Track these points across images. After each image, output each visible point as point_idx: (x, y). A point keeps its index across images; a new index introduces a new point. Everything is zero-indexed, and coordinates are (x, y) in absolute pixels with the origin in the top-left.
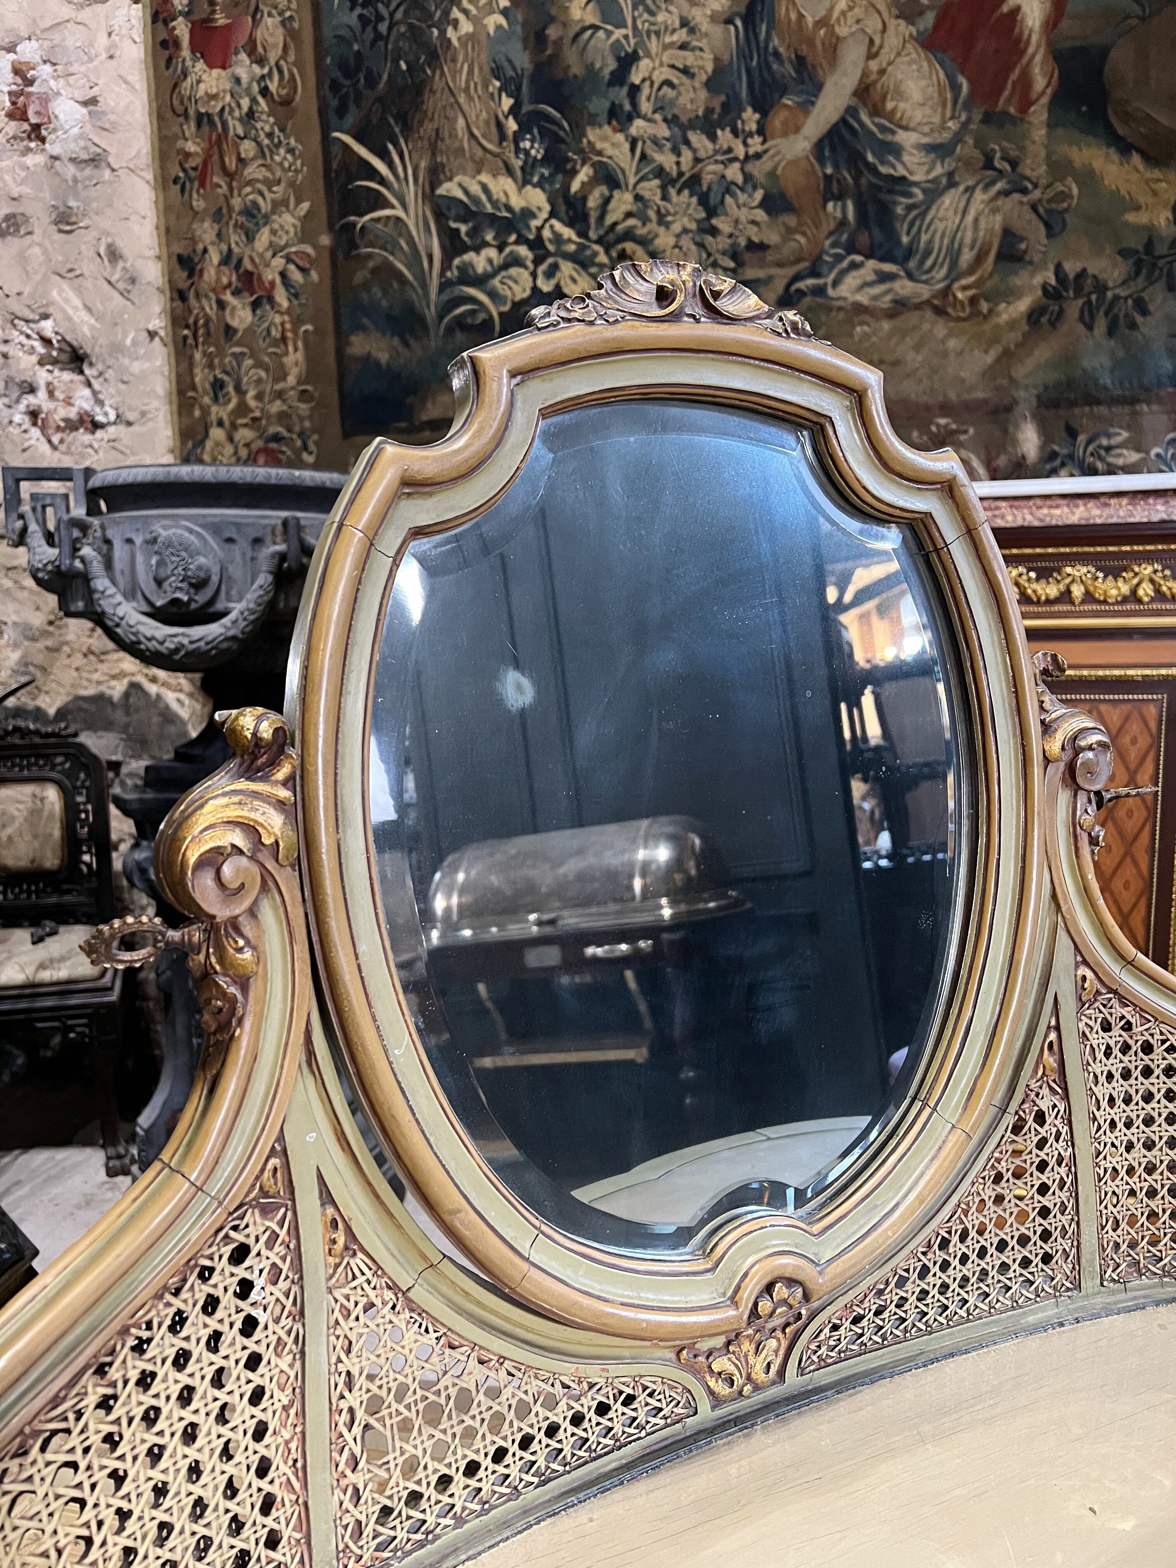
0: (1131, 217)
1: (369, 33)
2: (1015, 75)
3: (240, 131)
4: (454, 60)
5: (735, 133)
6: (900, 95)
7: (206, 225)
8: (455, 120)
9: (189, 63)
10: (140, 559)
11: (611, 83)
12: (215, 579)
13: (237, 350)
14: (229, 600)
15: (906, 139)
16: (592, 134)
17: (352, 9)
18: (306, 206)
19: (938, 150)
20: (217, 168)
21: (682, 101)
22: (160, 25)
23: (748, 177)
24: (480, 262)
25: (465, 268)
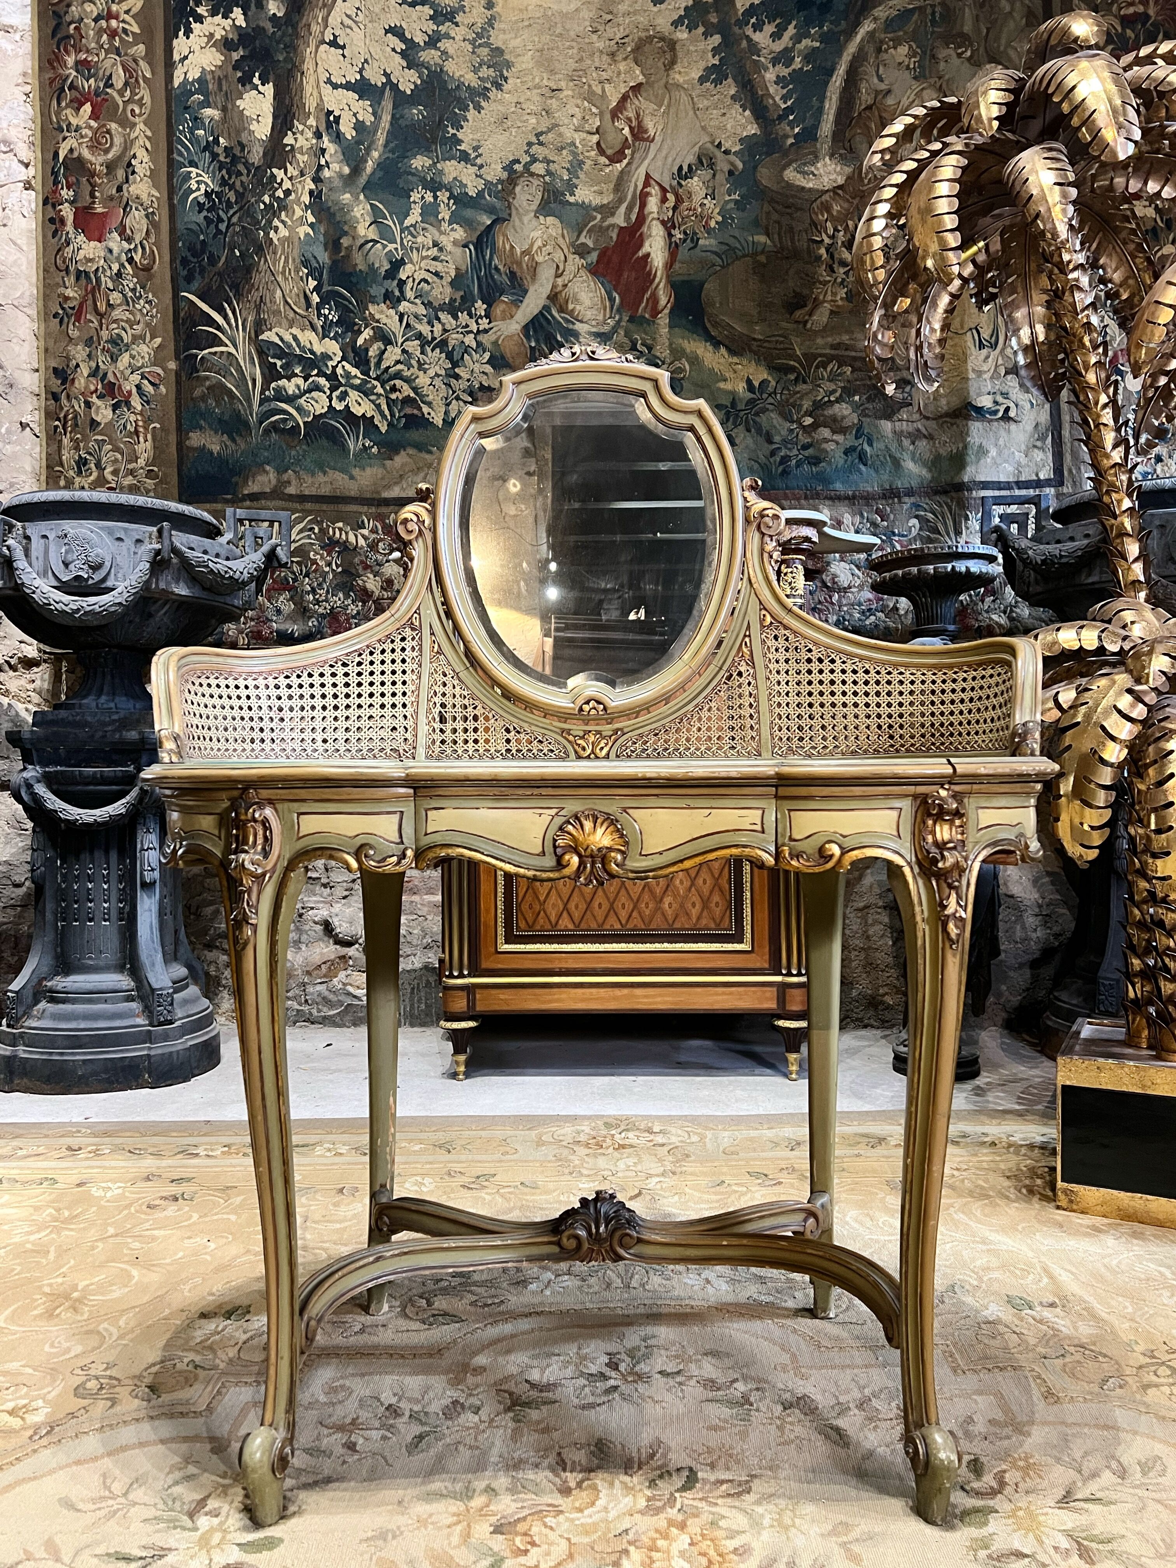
0: (722, 385)
1: (212, 229)
2: (648, 295)
3: (110, 285)
4: (275, 253)
5: (470, 316)
6: (577, 300)
7: (80, 348)
8: (274, 291)
9: (71, 235)
10: (52, 548)
11: (386, 277)
12: (108, 564)
13: (100, 438)
14: (116, 580)
15: (580, 327)
16: (372, 308)
17: (200, 212)
18: (158, 340)
20: (90, 308)
21: (434, 293)
22: (49, 207)
23: (479, 344)
24: (291, 386)
25: (278, 390)
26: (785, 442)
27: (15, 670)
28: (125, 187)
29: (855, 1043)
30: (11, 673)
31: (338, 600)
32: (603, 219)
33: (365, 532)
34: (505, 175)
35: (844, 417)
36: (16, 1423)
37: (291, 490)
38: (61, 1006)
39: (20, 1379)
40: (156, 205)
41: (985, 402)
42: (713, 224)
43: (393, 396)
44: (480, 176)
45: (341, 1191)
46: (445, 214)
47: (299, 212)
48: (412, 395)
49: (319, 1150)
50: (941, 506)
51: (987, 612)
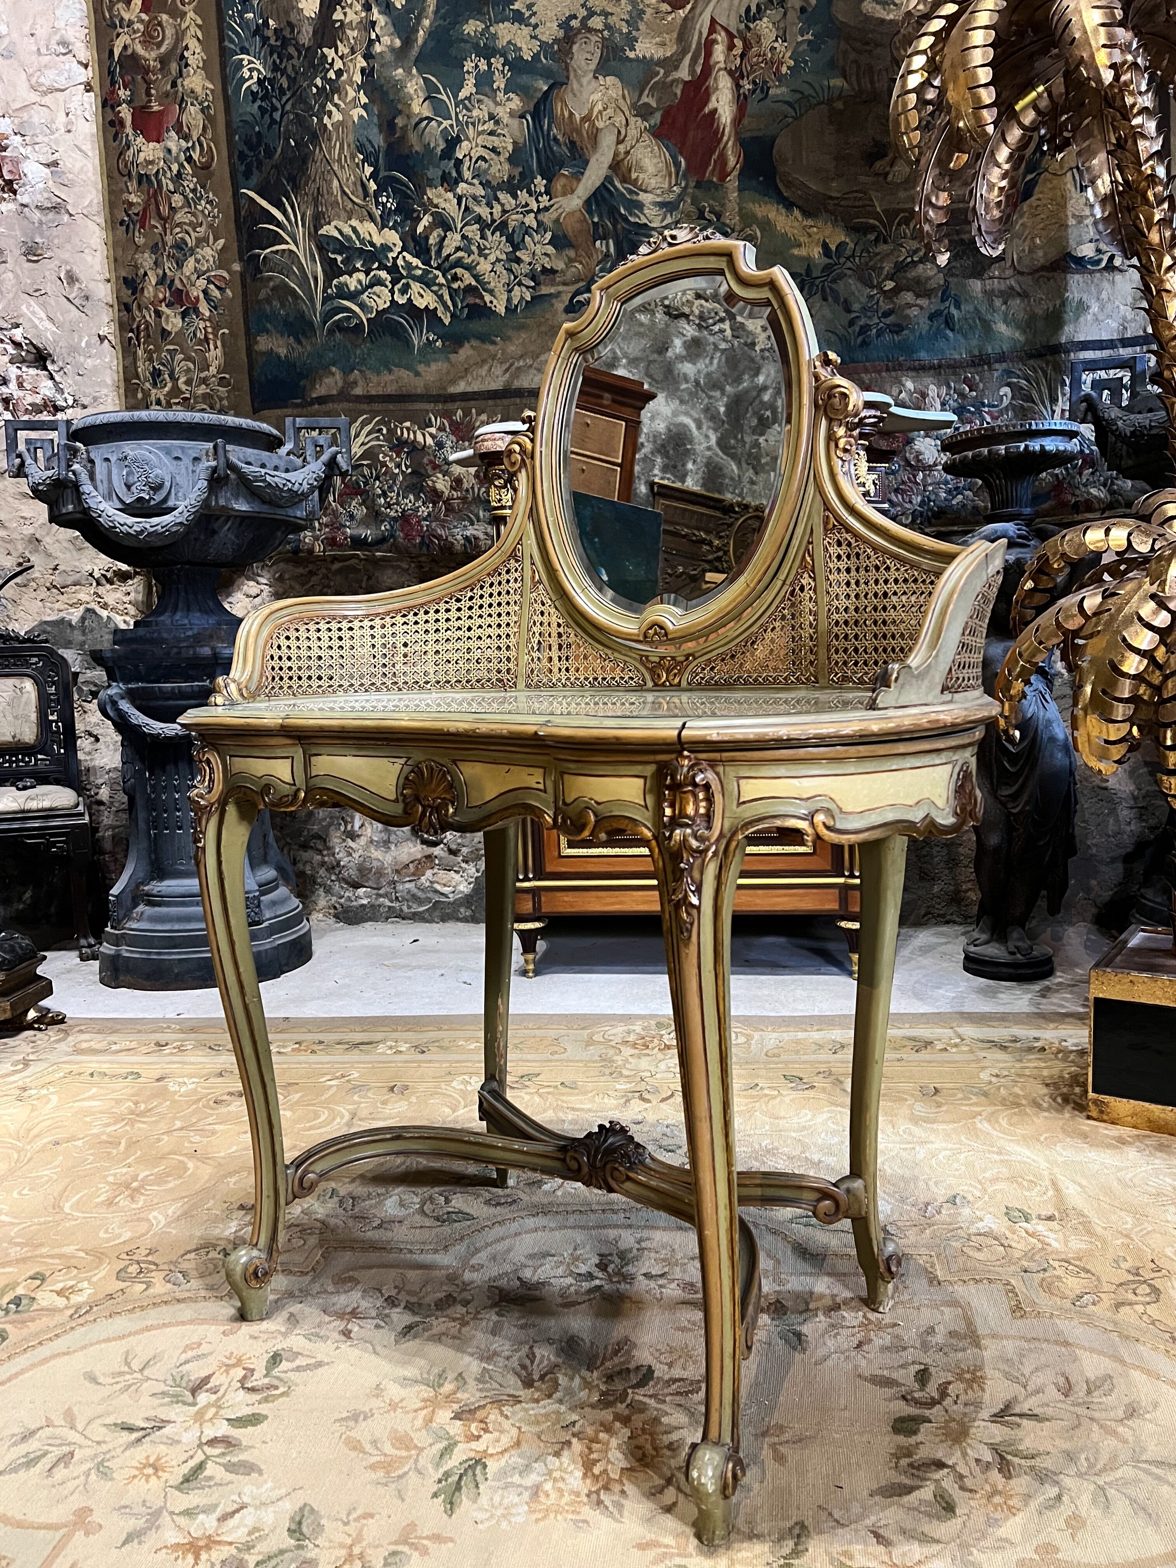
0: (796, 252)
1: (267, 120)
2: (715, 157)
3: (171, 188)
4: (330, 140)
5: (530, 193)
6: (641, 169)
7: (146, 255)
8: (331, 181)
9: (131, 138)
10: (115, 471)
11: (442, 158)
12: (168, 484)
13: (171, 347)
14: (177, 499)
15: (645, 198)
16: (430, 193)
17: (254, 102)
18: (222, 242)
19: (668, 207)
20: (154, 214)
21: (492, 170)
22: (108, 109)
23: (540, 224)
24: (352, 282)
25: (341, 287)
26: (864, 309)
27: (112, 583)
28: (179, 81)
29: (934, 940)
30: (108, 586)
31: (409, 502)
32: (666, 74)
33: (433, 430)
34: (561, 34)
35: (929, 278)
36: (61, 1302)
37: (358, 391)
38: (157, 909)
39: (73, 1262)
40: (210, 98)
41: (1087, 251)
42: (784, 70)
43: (455, 286)
44: (535, 37)
45: (392, 1089)
46: (500, 82)
47: (351, 94)
48: (474, 283)
49: (381, 1048)
50: (1035, 371)
51: (1085, 485)
